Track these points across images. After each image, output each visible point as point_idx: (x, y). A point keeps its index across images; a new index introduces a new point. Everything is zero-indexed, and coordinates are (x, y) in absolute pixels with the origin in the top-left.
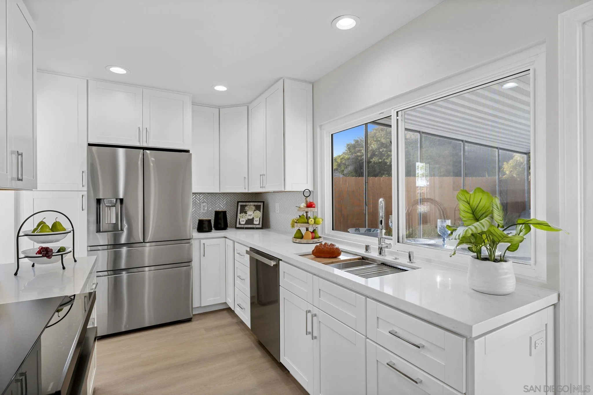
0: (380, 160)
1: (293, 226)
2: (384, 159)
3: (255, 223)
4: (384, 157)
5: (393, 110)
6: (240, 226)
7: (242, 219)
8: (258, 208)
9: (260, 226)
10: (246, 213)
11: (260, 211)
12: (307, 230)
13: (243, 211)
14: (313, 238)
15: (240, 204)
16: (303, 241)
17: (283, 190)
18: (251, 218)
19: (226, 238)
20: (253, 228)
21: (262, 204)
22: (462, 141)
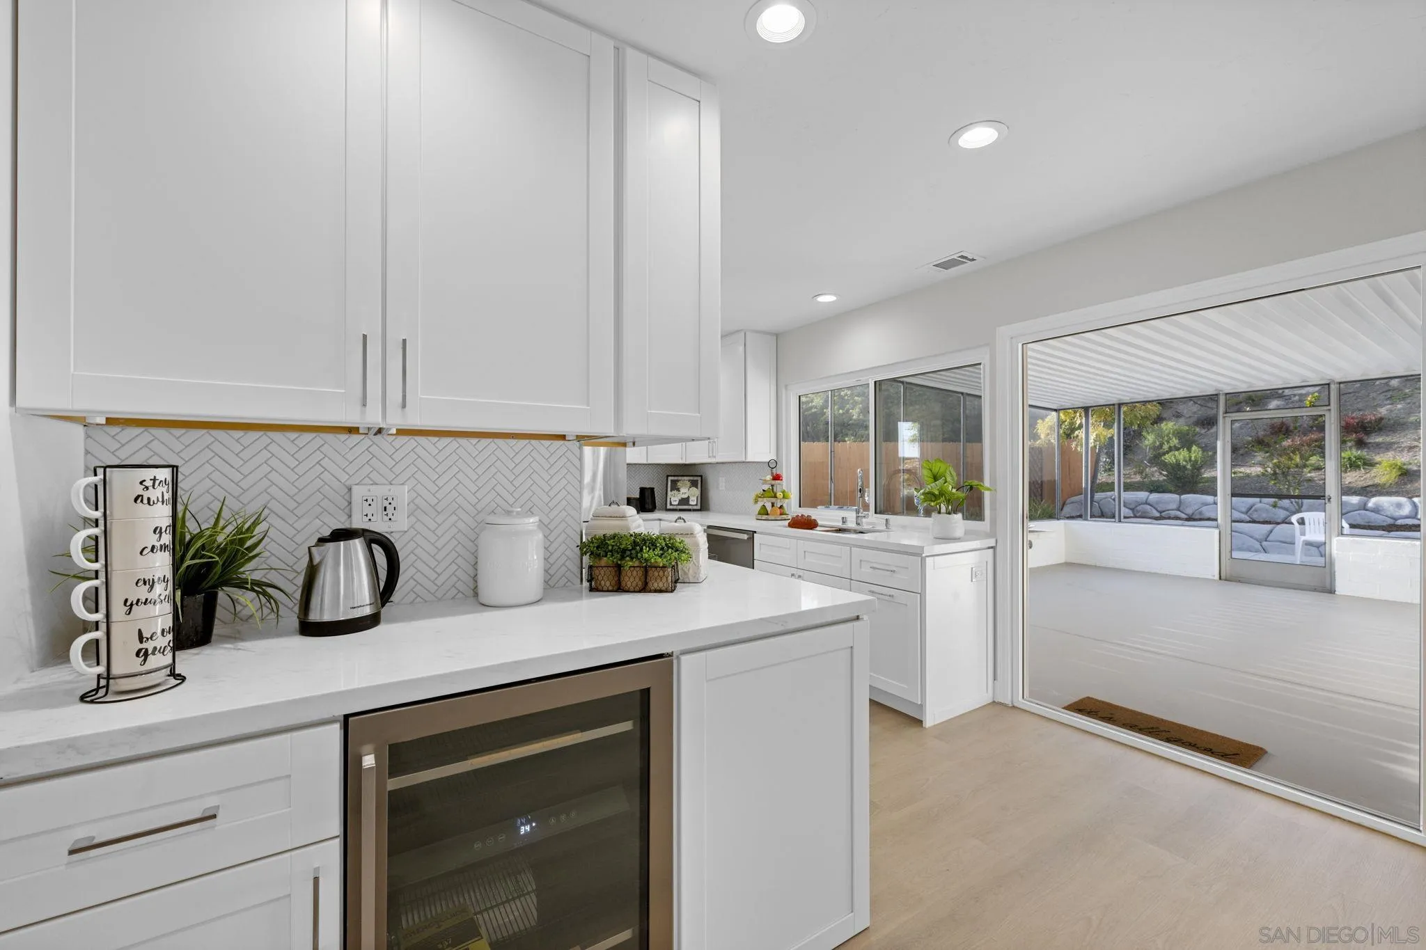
0: (841, 411)
1: (756, 502)
2: (848, 410)
3: (691, 503)
4: (848, 406)
5: (870, 380)
6: (671, 507)
7: (674, 498)
8: (694, 484)
9: (699, 507)
10: (678, 490)
11: (697, 488)
12: (773, 506)
13: (675, 487)
14: (781, 514)
15: (670, 478)
16: (769, 517)
17: (744, 460)
18: (685, 496)
19: (660, 520)
20: (690, 510)
21: (699, 479)
22: (962, 393)
